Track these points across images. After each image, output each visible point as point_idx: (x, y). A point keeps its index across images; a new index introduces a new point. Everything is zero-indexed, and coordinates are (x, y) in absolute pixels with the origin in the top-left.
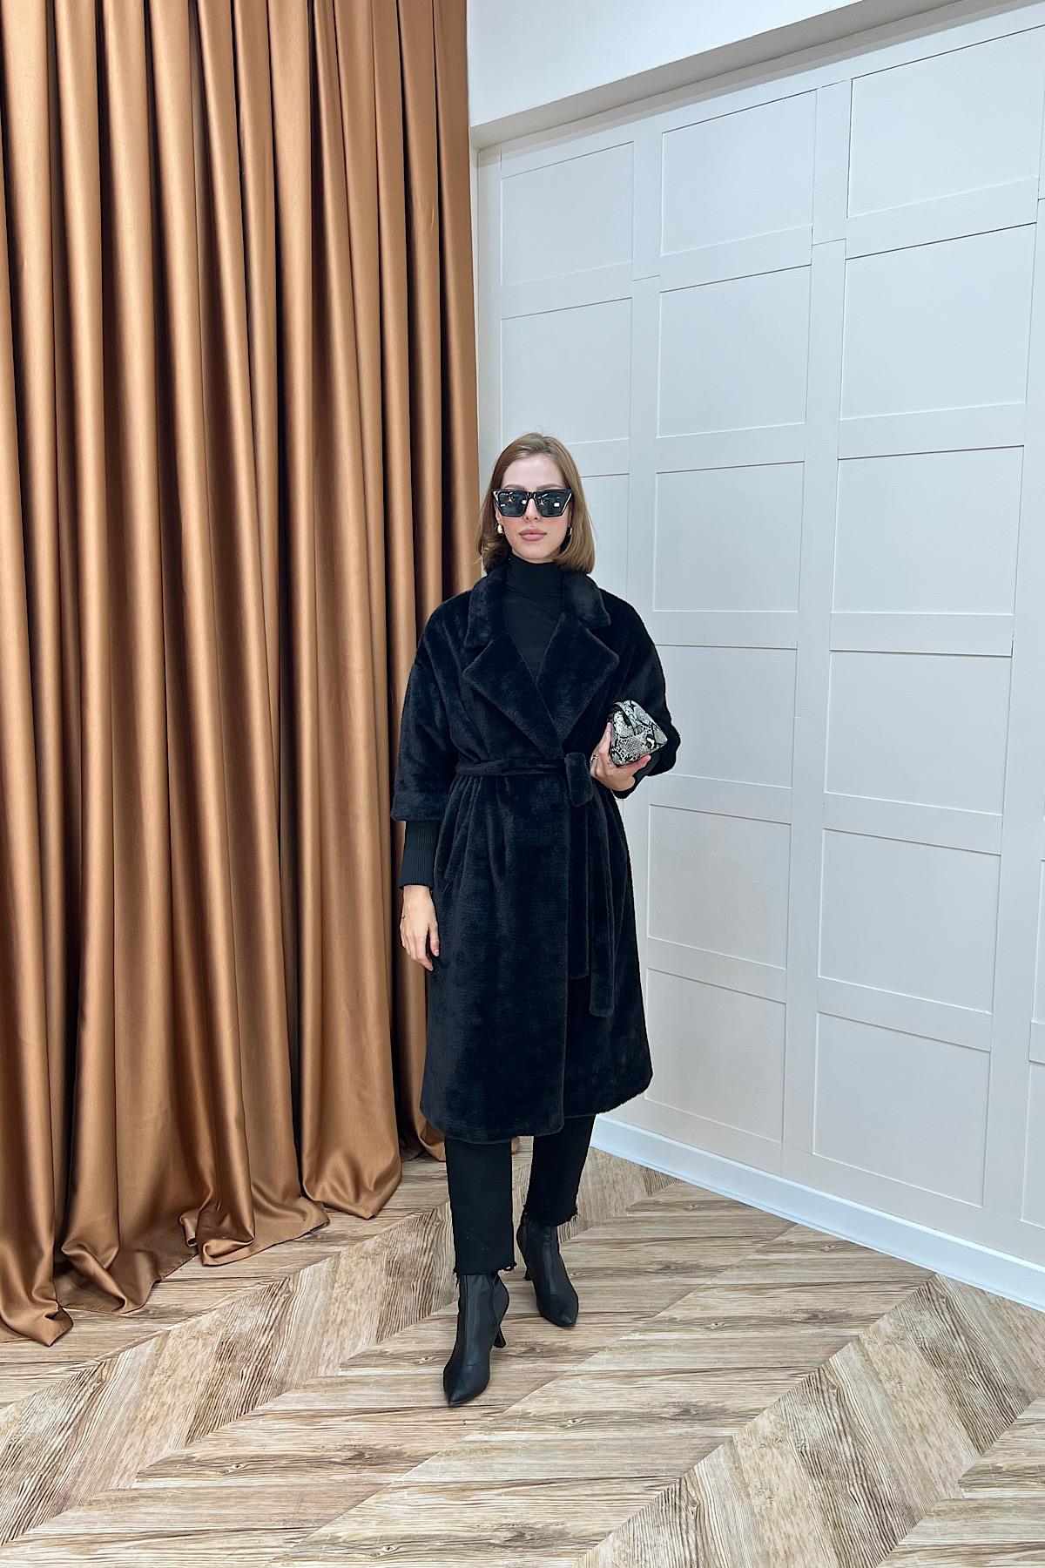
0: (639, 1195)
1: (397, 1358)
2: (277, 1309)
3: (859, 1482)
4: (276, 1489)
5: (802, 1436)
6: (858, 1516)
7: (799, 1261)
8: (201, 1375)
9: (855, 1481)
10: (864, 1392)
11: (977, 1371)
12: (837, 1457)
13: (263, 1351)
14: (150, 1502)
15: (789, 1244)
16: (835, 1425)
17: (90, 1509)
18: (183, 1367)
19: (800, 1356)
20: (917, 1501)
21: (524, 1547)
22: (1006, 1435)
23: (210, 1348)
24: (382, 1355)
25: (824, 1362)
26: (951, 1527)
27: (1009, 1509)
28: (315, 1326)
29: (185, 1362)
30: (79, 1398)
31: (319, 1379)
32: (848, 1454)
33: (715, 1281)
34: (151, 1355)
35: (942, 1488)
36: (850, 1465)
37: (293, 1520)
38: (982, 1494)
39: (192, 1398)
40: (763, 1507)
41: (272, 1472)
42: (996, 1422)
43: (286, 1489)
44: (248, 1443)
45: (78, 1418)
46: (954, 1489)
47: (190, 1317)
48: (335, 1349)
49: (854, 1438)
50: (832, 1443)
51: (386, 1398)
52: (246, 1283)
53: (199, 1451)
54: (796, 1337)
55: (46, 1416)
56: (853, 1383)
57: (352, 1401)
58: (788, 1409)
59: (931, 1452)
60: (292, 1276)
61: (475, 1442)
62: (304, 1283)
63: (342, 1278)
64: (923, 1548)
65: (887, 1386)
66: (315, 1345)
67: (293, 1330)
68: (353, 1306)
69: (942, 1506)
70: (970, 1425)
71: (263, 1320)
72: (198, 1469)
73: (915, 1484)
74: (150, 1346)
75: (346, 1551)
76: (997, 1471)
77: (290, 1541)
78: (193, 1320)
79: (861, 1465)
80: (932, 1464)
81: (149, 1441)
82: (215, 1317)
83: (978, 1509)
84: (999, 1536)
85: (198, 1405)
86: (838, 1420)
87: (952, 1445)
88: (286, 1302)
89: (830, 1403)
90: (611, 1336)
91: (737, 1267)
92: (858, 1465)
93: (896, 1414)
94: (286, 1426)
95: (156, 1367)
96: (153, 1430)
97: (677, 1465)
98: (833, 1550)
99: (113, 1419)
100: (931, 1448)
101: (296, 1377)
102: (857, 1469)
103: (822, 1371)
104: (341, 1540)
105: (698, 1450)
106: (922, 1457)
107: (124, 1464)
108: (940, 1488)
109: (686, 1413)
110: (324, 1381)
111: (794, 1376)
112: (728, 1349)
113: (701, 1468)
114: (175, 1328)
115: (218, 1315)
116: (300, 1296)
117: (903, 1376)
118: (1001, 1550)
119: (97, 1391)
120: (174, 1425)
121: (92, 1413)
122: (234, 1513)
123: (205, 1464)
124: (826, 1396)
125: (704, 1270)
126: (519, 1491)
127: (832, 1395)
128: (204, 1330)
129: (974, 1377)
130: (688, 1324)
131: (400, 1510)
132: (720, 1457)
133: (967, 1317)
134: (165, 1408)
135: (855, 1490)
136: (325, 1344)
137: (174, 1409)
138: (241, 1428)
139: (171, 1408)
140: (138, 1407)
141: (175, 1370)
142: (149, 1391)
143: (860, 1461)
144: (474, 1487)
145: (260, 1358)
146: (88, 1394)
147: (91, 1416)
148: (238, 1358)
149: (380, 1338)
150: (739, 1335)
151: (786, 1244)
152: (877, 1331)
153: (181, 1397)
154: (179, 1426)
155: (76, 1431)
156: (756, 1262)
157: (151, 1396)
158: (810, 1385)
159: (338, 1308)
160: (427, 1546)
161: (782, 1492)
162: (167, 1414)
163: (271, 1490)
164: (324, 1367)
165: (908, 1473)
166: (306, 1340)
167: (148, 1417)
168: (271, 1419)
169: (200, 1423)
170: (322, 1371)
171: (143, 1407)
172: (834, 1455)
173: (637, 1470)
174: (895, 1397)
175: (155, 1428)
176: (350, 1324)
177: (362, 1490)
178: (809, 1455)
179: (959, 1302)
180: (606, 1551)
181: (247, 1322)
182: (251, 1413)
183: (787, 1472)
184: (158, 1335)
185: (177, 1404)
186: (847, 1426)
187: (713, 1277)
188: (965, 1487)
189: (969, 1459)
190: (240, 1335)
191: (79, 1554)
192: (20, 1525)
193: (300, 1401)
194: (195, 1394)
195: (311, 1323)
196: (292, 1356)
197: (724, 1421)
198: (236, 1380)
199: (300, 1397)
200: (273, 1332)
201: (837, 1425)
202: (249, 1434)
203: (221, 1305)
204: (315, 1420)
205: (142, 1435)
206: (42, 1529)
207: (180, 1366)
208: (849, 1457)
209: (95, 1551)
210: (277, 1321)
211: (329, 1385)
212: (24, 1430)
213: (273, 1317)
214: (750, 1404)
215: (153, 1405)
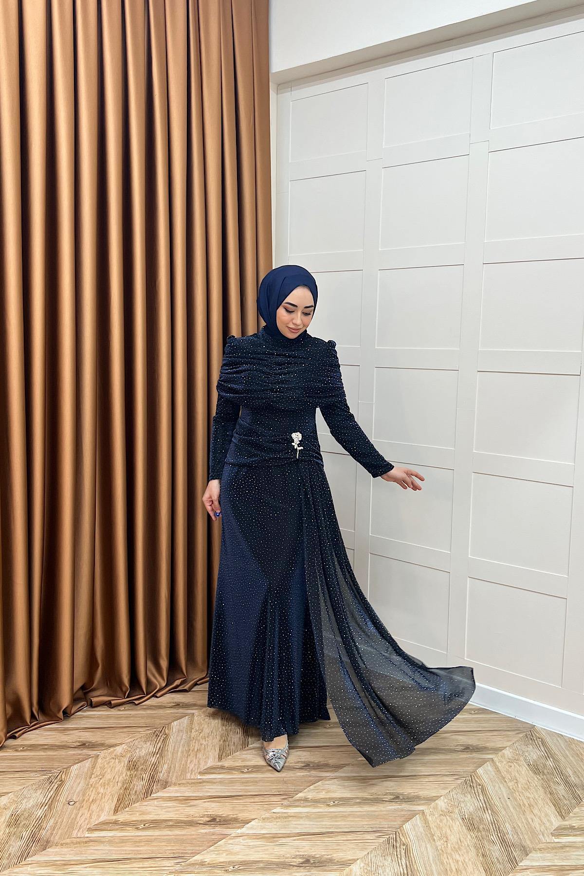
1: (231, 769)
2: (160, 744)
3: (496, 834)
4: (168, 837)
5: (463, 810)
6: (496, 851)
8: (119, 778)
9: (493, 833)
10: (497, 788)
11: (559, 776)
12: (483, 821)
13: (153, 766)
14: (96, 844)
17: (62, 848)
18: (108, 774)
19: (461, 769)
20: (528, 843)
21: (310, 867)
22: (577, 809)
23: (123, 764)
24: (222, 767)
25: (474, 772)
26: (548, 857)
27: (579, 848)
28: (182, 752)
29: (109, 771)
30: (50, 790)
31: (187, 780)
32: (489, 819)
34: (89, 767)
35: (542, 836)
36: (491, 826)
37: (179, 853)
38: (564, 840)
39: (115, 790)
40: (443, 847)
41: (164, 828)
42: (570, 803)
43: (173, 837)
44: (150, 813)
45: (51, 800)
46: (549, 837)
47: (110, 747)
48: (195, 765)
49: (492, 811)
50: (480, 813)
51: (226, 790)
52: (140, 730)
53: (121, 817)
54: (457, 759)
55: (32, 799)
56: (490, 783)
57: (207, 792)
58: (455, 796)
59: (535, 818)
60: (166, 726)
61: (279, 813)
62: (174, 730)
63: (196, 726)
64: (532, 867)
65: (510, 784)
66: (183, 762)
67: (170, 754)
68: (204, 742)
69: (542, 846)
70: (556, 804)
71: (152, 749)
72: (122, 826)
73: (527, 834)
74: (88, 763)
75: (210, 868)
76: (572, 828)
77: (178, 863)
78: (112, 749)
79: (496, 825)
80: (536, 824)
81: (92, 812)
82: (124, 748)
83: (562, 848)
84: (574, 861)
85: (119, 793)
86: (483, 802)
87: (546, 815)
88: (165, 739)
89: (478, 793)
90: (353, 757)
93: (515, 799)
94: (171, 805)
95: (93, 773)
96: (94, 807)
97: (393, 825)
98: (482, 868)
100: (535, 816)
101: (174, 779)
102: (494, 827)
103: (473, 777)
104: (206, 863)
105: (405, 817)
106: (530, 820)
107: (79, 824)
108: (541, 837)
109: (397, 798)
110: (190, 781)
111: (457, 779)
112: (419, 765)
113: (407, 826)
114: (102, 754)
115: (127, 747)
116: (172, 737)
117: (518, 779)
118: (577, 868)
119: (59, 786)
120: (106, 804)
121: (58, 798)
122: (144, 850)
123: (125, 824)
124: (476, 789)
126: (305, 838)
127: (479, 789)
128: (119, 754)
129: (558, 780)
131: (237, 848)
132: (417, 819)
133: (554, 748)
134: (100, 795)
135: (494, 838)
136: (189, 762)
138: (145, 805)
139: (104, 795)
140: (84, 795)
141: (104, 775)
142: (89, 786)
143: (496, 822)
144: (280, 836)
145: (152, 769)
146: (55, 788)
147: (58, 799)
148: (139, 769)
149: (220, 758)
152: (503, 756)
153: (109, 789)
154: (109, 805)
155: (50, 807)
157: (91, 789)
158: (466, 784)
159: (195, 743)
160: (255, 866)
161: (453, 839)
162: (102, 798)
163: (165, 838)
165: (523, 829)
166: (178, 758)
167: (91, 800)
168: (161, 801)
169: (121, 803)
170: (188, 775)
171: (87, 795)
172: (481, 820)
173: (371, 827)
174: (514, 790)
175: (95, 805)
176: (202, 751)
178: (467, 820)
179: (549, 741)
180: (356, 868)
181: (143, 750)
182: (149, 798)
183: (455, 828)
184: (93, 757)
185: (107, 793)
186: (488, 805)
188: (554, 836)
189: (556, 822)
190: (140, 757)
191: (58, 871)
192: (24, 855)
193: (177, 791)
194: (117, 788)
195: (180, 750)
196: (170, 768)
197: (419, 802)
198: (140, 780)
199: (176, 790)
200: (158, 756)
201: (482, 804)
202: (149, 809)
203: (127, 741)
204: (187, 801)
205: (88, 809)
206: (35, 858)
207: (107, 773)
208: (490, 821)
209: (67, 869)
210: (160, 750)
211: (193, 783)
212: (20, 807)
213: (158, 748)
214: (433, 794)
215: (93, 793)
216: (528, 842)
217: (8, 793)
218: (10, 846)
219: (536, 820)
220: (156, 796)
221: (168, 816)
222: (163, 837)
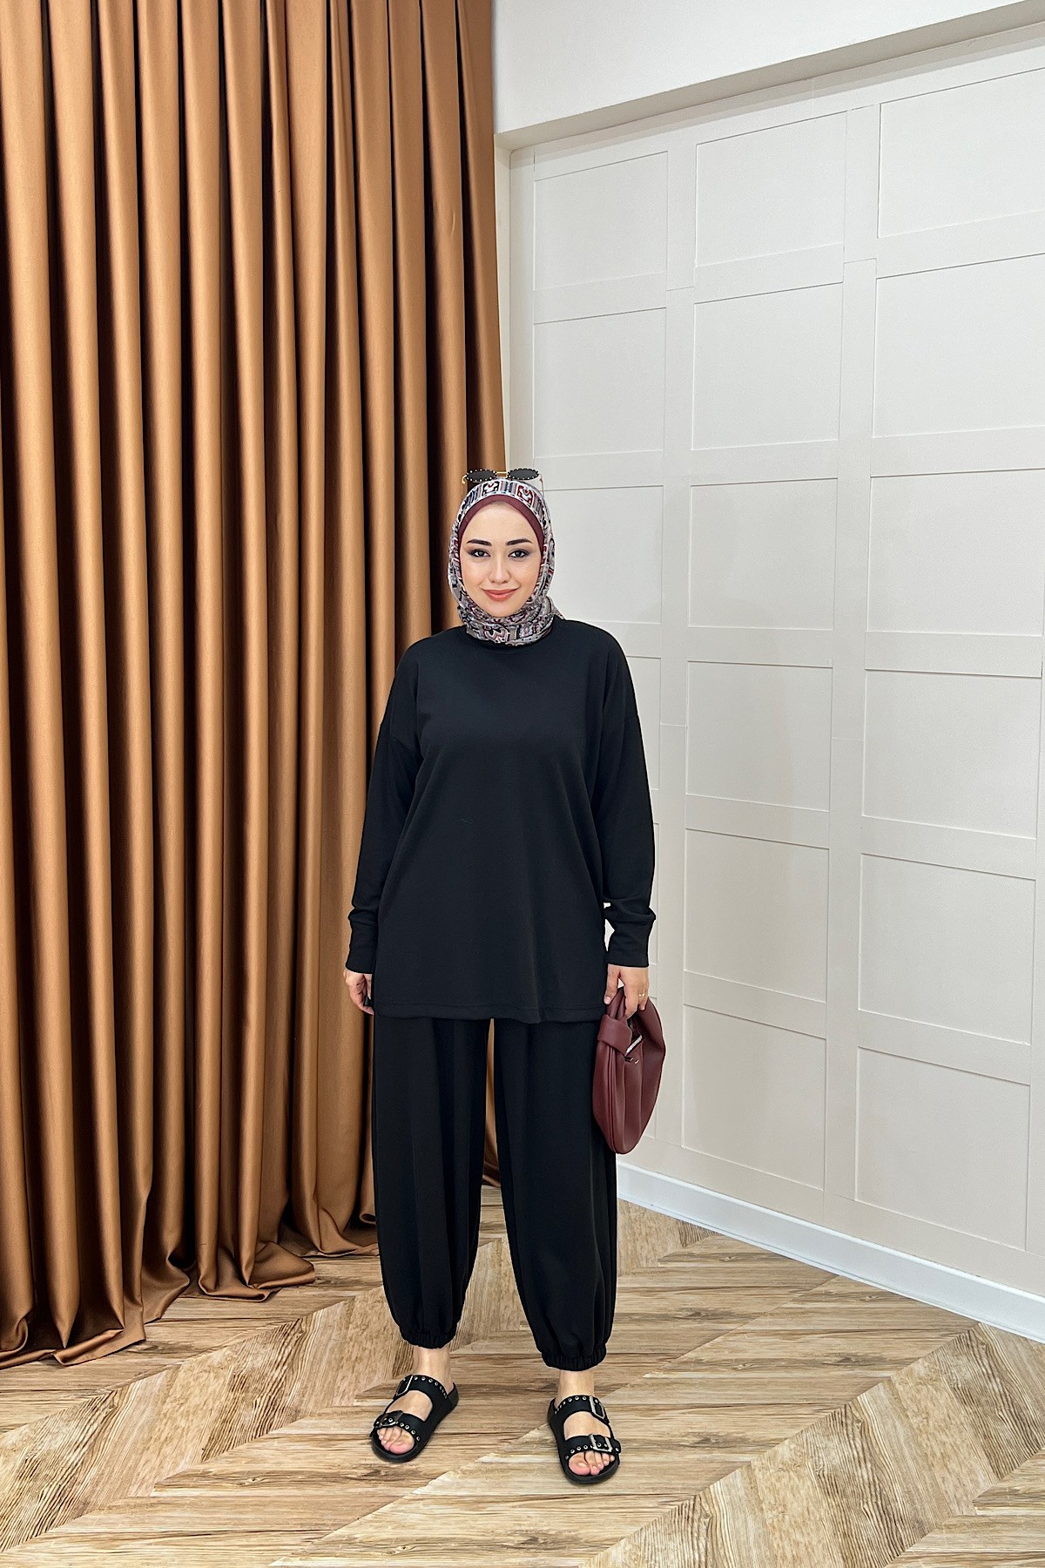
0: (673, 1247)
2: (290, 1348)
3: (874, 1500)
4: (293, 1499)
5: (821, 1463)
6: (869, 1528)
7: (836, 1310)
8: (214, 1402)
9: (869, 1500)
10: (889, 1427)
11: (1007, 1408)
12: (855, 1480)
13: (276, 1384)
14: (168, 1507)
15: (828, 1294)
16: (855, 1453)
17: (110, 1513)
18: (196, 1396)
19: (826, 1394)
21: (539, 1549)
22: (1028, 1463)
23: (223, 1380)
25: (851, 1400)
26: (961, 1539)
27: (1019, 1525)
28: (329, 1362)
29: (197, 1391)
30: (92, 1421)
31: (334, 1409)
32: (866, 1477)
33: (747, 1327)
34: (161, 1385)
36: (867, 1487)
37: (311, 1524)
38: (994, 1512)
39: (206, 1423)
40: (776, 1520)
41: (288, 1485)
42: (1019, 1451)
43: (302, 1499)
44: (264, 1461)
45: (93, 1438)
46: (968, 1506)
47: (200, 1352)
48: (350, 1383)
49: (874, 1464)
50: (851, 1468)
52: (257, 1323)
53: (214, 1467)
54: (825, 1377)
55: (61, 1436)
56: (879, 1417)
58: (811, 1439)
59: (948, 1476)
60: (304, 1318)
61: (491, 1463)
62: (317, 1325)
63: (358, 1320)
64: (929, 1555)
65: (914, 1421)
66: (329, 1379)
67: (307, 1367)
68: (368, 1345)
69: (954, 1521)
70: (992, 1455)
71: (275, 1356)
72: (215, 1481)
73: (929, 1502)
74: (161, 1379)
75: (363, 1549)
76: (1014, 1493)
77: (308, 1540)
78: (204, 1356)
79: (877, 1487)
80: (949, 1487)
81: (165, 1457)
82: (226, 1353)
83: (988, 1524)
84: (1006, 1546)
85: (212, 1429)
86: (860, 1449)
87: (971, 1471)
88: (299, 1342)
89: (854, 1434)
90: (636, 1373)
91: (772, 1315)
92: (875, 1486)
93: (920, 1445)
94: (301, 1447)
95: (167, 1396)
96: (167, 1450)
97: (694, 1485)
98: (840, 1555)
99: (127, 1439)
100: (950, 1473)
101: (311, 1406)
102: (873, 1489)
103: (848, 1408)
104: (357, 1540)
105: (714, 1472)
106: (939, 1480)
107: (142, 1476)
108: (954, 1507)
109: (705, 1441)
110: (339, 1410)
111: (819, 1411)
112: (754, 1388)
113: (717, 1488)
114: (187, 1363)
115: (229, 1352)
116: (313, 1337)
117: (931, 1412)
118: (1007, 1557)
119: (110, 1415)
120: (189, 1446)
121: (106, 1434)
122: (251, 1518)
123: (221, 1478)
124: (850, 1428)
125: (735, 1317)
126: (533, 1504)
127: (856, 1428)
128: (215, 1364)
129: (1005, 1414)
130: (714, 1365)
131: (413, 1518)
132: (737, 1478)
133: (1006, 1362)
135: (869, 1508)
136: (340, 1377)
137: (188, 1432)
138: (257, 1448)
139: (185, 1431)
140: (151, 1430)
141: (187, 1399)
142: (162, 1416)
143: (877, 1481)
144: (490, 1500)
145: (273, 1389)
146: (101, 1418)
147: (105, 1436)
148: (251, 1389)
150: (767, 1375)
151: (824, 1294)
152: (910, 1374)
153: (195, 1421)
154: (194, 1447)
155: (91, 1449)
156: (790, 1310)
157: (165, 1421)
158: (834, 1419)
159: (353, 1346)
160: (441, 1546)
161: (796, 1508)
162: (182, 1436)
163: (288, 1500)
164: (338, 1399)
165: (924, 1494)
166: (322, 1374)
167: (163, 1438)
168: (285, 1442)
169: (215, 1444)
170: (337, 1401)
171: (157, 1429)
172: (851, 1477)
173: (654, 1488)
174: (920, 1430)
175: (170, 1447)
176: (365, 1361)
177: (378, 1500)
178: (826, 1479)
179: (1000, 1349)
180: (617, 1553)
181: (259, 1359)
182: (265, 1436)
183: (803, 1491)
184: (169, 1369)
185: (192, 1428)
186: (868, 1455)
187: (745, 1323)
188: (979, 1506)
189: (986, 1481)
190: (253, 1370)
191: (102, 1549)
192: (43, 1524)
193: (315, 1426)
194: (210, 1419)
195: (325, 1359)
196: (306, 1387)
197: (744, 1449)
198: (250, 1408)
199: (313, 1424)
200: (285, 1367)
201: (858, 1453)
202: (266, 1453)
203: (231, 1343)
204: (332, 1443)
205: (157, 1453)
206: (62, 1529)
207: (193, 1396)
208: (866, 1480)
209: (118, 1546)
210: (290, 1358)
211: (346, 1413)
212: (40, 1447)
213: (286, 1354)
214: (772, 1435)
215: (167, 1428)
216: (930, 1516)
217: (19, 1426)
218: (21, 1509)
219: (951, 1480)
220: (277, 1434)
221: (294, 1465)
222: (286, 1499)
